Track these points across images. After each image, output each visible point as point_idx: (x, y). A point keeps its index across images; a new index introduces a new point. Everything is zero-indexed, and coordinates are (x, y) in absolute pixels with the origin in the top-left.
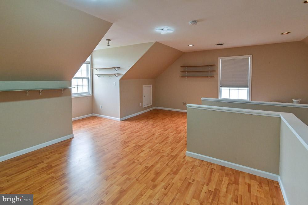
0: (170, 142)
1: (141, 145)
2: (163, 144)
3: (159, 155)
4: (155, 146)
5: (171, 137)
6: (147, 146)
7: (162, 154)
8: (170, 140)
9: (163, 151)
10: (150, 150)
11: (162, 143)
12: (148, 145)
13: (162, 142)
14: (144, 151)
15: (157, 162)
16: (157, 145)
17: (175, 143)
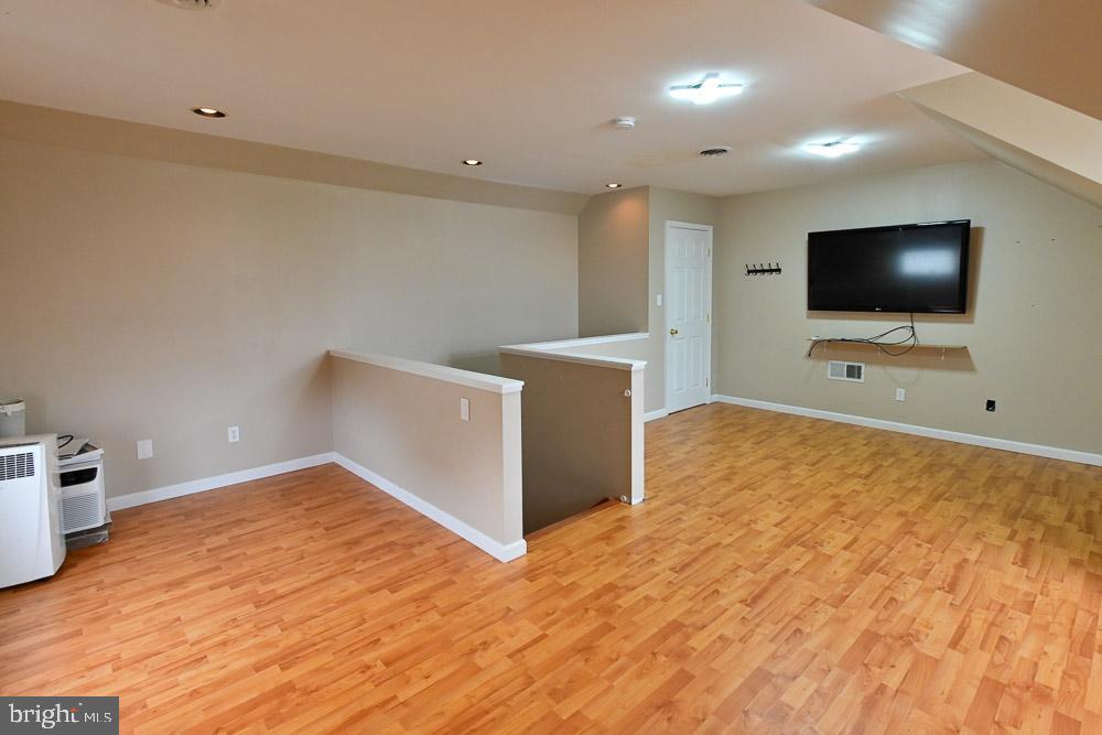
0: (679, 543)
1: (796, 549)
2: (708, 541)
3: (721, 510)
4: (736, 535)
5: (663, 566)
6: (771, 539)
7: (713, 510)
8: (675, 551)
9: (710, 519)
10: (752, 525)
11: (711, 544)
12: (765, 543)
13: (708, 549)
14: (776, 526)
15: (727, 496)
16: (730, 540)
17: (659, 538)
